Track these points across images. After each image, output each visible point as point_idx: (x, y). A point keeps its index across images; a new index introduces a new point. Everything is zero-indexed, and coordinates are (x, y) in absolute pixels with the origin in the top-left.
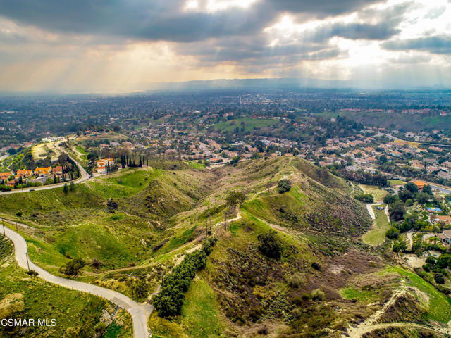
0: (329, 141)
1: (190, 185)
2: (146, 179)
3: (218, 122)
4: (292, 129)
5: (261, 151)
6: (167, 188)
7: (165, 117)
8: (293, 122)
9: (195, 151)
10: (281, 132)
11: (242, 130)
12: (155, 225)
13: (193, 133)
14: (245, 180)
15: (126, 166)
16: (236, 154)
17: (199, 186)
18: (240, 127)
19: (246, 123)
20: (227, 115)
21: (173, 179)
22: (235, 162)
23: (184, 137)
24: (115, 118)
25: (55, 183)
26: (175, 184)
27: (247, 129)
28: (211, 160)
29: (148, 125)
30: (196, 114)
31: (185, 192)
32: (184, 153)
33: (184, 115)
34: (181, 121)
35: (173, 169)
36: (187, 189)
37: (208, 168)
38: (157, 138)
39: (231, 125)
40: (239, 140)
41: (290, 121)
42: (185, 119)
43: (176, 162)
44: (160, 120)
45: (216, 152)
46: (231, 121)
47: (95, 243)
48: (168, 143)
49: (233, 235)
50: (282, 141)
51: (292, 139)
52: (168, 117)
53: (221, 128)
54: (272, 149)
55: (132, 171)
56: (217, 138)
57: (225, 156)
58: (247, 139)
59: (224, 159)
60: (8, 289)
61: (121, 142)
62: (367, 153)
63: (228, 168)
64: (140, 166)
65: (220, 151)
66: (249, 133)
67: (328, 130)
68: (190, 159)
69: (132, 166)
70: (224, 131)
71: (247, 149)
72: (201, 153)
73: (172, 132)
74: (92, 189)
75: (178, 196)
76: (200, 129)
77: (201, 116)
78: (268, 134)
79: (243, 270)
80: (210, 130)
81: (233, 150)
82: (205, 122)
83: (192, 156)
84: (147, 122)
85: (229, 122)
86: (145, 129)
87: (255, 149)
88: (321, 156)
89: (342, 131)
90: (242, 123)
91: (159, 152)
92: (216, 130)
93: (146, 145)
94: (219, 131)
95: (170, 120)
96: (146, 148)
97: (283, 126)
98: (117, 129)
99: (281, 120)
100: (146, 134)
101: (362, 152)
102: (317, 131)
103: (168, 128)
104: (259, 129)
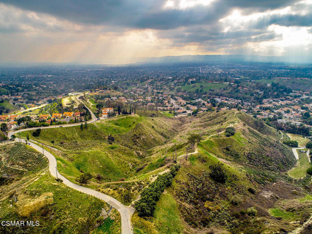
0: (265, 100)
1: (163, 128)
2: (134, 123)
3: (184, 85)
4: (238, 91)
5: (214, 106)
6: (148, 130)
8: (238, 86)
9: (167, 104)
10: (229, 93)
11: (201, 91)
12: (138, 154)
13: (167, 92)
14: (202, 126)
15: (121, 113)
16: (195, 108)
17: (169, 129)
18: (200, 89)
19: (204, 86)
20: (191, 80)
21: (152, 123)
22: (195, 113)
23: (160, 95)
24: (115, 81)
25: (75, 122)
26: (153, 127)
27: (205, 91)
28: (178, 111)
29: (136, 86)
30: (169, 79)
31: (159, 133)
32: (160, 106)
33: (161, 80)
34: (159, 84)
35: (152, 116)
36: (161, 130)
37: (176, 116)
38: (142, 95)
40: (198, 98)
41: (236, 85)
42: (161, 82)
43: (154, 112)
44: (144, 83)
45: (182, 106)
46: (193, 85)
47: (99, 164)
48: (149, 99)
49: (192, 164)
50: (230, 99)
51: (237, 98)
52: (150, 81)
53: (187, 89)
54: (222, 105)
55: (125, 117)
56: (183, 96)
57: (188, 109)
58: (204, 97)
59: (187, 111)
60: (44, 189)
61: (118, 97)
62: (294, 110)
63: (190, 117)
64: (130, 113)
66: (205, 93)
67: (265, 92)
68: (164, 110)
69: (125, 113)
70: (189, 91)
71: (204, 104)
72: (171, 106)
73: (152, 91)
74: (99, 127)
75: (154, 135)
76: (171, 89)
77: (173, 81)
78: (219, 94)
79: (197, 189)
80: (178, 91)
81: (194, 105)
82: (175, 85)
83: (165, 108)
84: (136, 84)
85: (192, 85)
86: (134, 88)
87: (210, 104)
88: (258, 111)
89: (276, 93)
90: (201, 86)
91: (143, 105)
92: (182, 90)
93: (134, 99)
94: (185, 91)
95: (151, 83)
96: (134, 101)
97: (231, 89)
98: (116, 88)
99: (230, 85)
100: (135, 92)
101: (290, 109)
102: (256, 93)
103: (149, 88)
104: (213, 90)
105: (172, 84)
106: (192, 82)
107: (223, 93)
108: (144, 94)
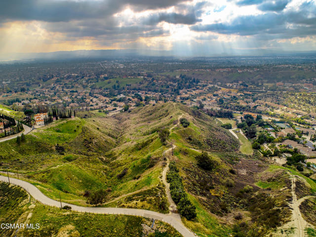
0: (181, 91)
1: (107, 128)
3: (98, 82)
4: (154, 85)
5: (141, 100)
7: (53, 79)
8: (153, 79)
9: (91, 103)
10: (146, 87)
11: (118, 86)
12: (102, 159)
13: (82, 92)
15: (59, 118)
16: (124, 104)
17: (113, 128)
18: (117, 85)
19: (120, 81)
20: (103, 76)
23: (75, 93)
24: (6, 81)
25: (6, 136)
26: (98, 129)
27: (121, 86)
28: (107, 109)
29: (40, 86)
31: (106, 134)
34: (67, 82)
35: (84, 117)
36: (107, 131)
39: (109, 83)
40: (119, 94)
41: (150, 79)
42: (70, 80)
43: (86, 113)
44: (48, 81)
45: (107, 103)
46: (108, 81)
47: (77, 178)
50: (149, 92)
51: (156, 91)
52: (55, 79)
53: (102, 86)
55: (65, 122)
56: (102, 93)
57: (115, 105)
59: (117, 108)
60: (58, 224)
61: (30, 100)
62: (209, 98)
64: (70, 117)
65: (111, 103)
66: (124, 88)
67: (178, 84)
68: (92, 110)
69: (63, 117)
71: (129, 99)
72: (97, 105)
73: (63, 90)
74: (39, 138)
76: (85, 87)
78: (137, 88)
80: (93, 88)
81: (120, 101)
82: (87, 81)
83: (93, 107)
89: (187, 84)
90: (117, 82)
92: (98, 87)
94: (100, 88)
95: (57, 81)
97: (147, 83)
99: (145, 79)
101: (206, 97)
102: (171, 85)
103: (57, 87)
104: (130, 85)
105: (84, 82)
106: (106, 78)
107: (140, 87)
108: (55, 94)
